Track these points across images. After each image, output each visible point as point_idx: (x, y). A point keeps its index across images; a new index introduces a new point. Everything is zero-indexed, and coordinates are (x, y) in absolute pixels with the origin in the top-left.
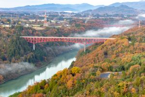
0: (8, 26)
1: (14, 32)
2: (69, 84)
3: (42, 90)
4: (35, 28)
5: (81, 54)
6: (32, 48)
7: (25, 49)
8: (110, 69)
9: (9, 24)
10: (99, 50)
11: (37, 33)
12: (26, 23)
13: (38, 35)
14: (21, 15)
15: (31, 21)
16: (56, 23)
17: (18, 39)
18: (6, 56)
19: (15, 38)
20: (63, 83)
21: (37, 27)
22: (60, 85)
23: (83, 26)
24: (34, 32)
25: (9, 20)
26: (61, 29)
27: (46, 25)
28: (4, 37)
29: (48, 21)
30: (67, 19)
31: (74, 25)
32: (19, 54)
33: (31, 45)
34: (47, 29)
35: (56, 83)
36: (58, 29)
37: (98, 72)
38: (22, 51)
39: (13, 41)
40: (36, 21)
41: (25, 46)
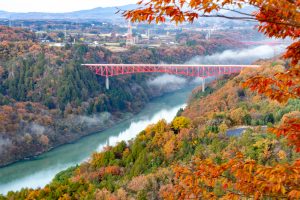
0: (59, 45)
1: (71, 57)
2: (168, 148)
3: (118, 160)
4: (110, 48)
5: (196, 97)
6: (104, 85)
7: (90, 88)
8: (247, 120)
9: (61, 42)
10: (230, 88)
11: (113, 57)
12: (93, 40)
13: (115, 61)
14: (85, 25)
15: (103, 35)
16: (151, 39)
17: (78, 68)
18: (55, 100)
19: (71, 68)
20: (157, 147)
21: (113, 47)
22: (151, 150)
23: (203, 44)
24: (107, 56)
25: (61, 35)
26: (158, 50)
27: (131, 42)
28: (51, 65)
29: (134, 35)
30: (171, 31)
31: (184, 41)
32: (80, 96)
33: (101, 79)
34: (133, 50)
35: (144, 146)
36: (153, 50)
37: (223, 126)
38: (85, 91)
39: (67, 73)
40: (113, 35)
41: (91, 82)
